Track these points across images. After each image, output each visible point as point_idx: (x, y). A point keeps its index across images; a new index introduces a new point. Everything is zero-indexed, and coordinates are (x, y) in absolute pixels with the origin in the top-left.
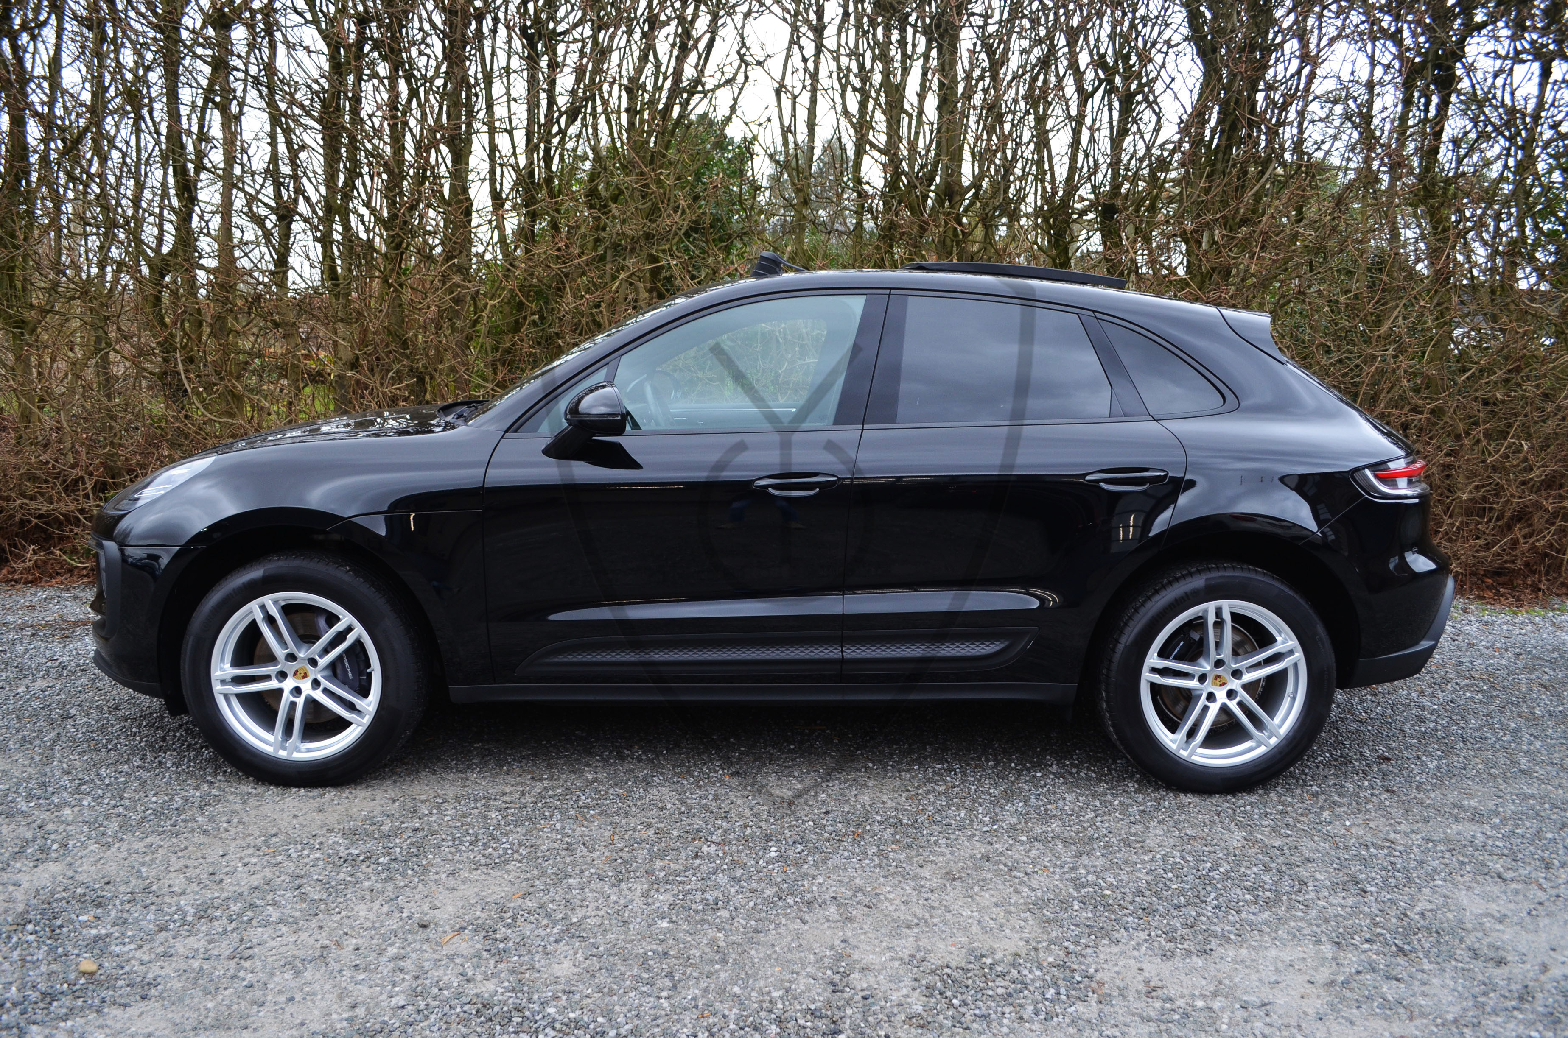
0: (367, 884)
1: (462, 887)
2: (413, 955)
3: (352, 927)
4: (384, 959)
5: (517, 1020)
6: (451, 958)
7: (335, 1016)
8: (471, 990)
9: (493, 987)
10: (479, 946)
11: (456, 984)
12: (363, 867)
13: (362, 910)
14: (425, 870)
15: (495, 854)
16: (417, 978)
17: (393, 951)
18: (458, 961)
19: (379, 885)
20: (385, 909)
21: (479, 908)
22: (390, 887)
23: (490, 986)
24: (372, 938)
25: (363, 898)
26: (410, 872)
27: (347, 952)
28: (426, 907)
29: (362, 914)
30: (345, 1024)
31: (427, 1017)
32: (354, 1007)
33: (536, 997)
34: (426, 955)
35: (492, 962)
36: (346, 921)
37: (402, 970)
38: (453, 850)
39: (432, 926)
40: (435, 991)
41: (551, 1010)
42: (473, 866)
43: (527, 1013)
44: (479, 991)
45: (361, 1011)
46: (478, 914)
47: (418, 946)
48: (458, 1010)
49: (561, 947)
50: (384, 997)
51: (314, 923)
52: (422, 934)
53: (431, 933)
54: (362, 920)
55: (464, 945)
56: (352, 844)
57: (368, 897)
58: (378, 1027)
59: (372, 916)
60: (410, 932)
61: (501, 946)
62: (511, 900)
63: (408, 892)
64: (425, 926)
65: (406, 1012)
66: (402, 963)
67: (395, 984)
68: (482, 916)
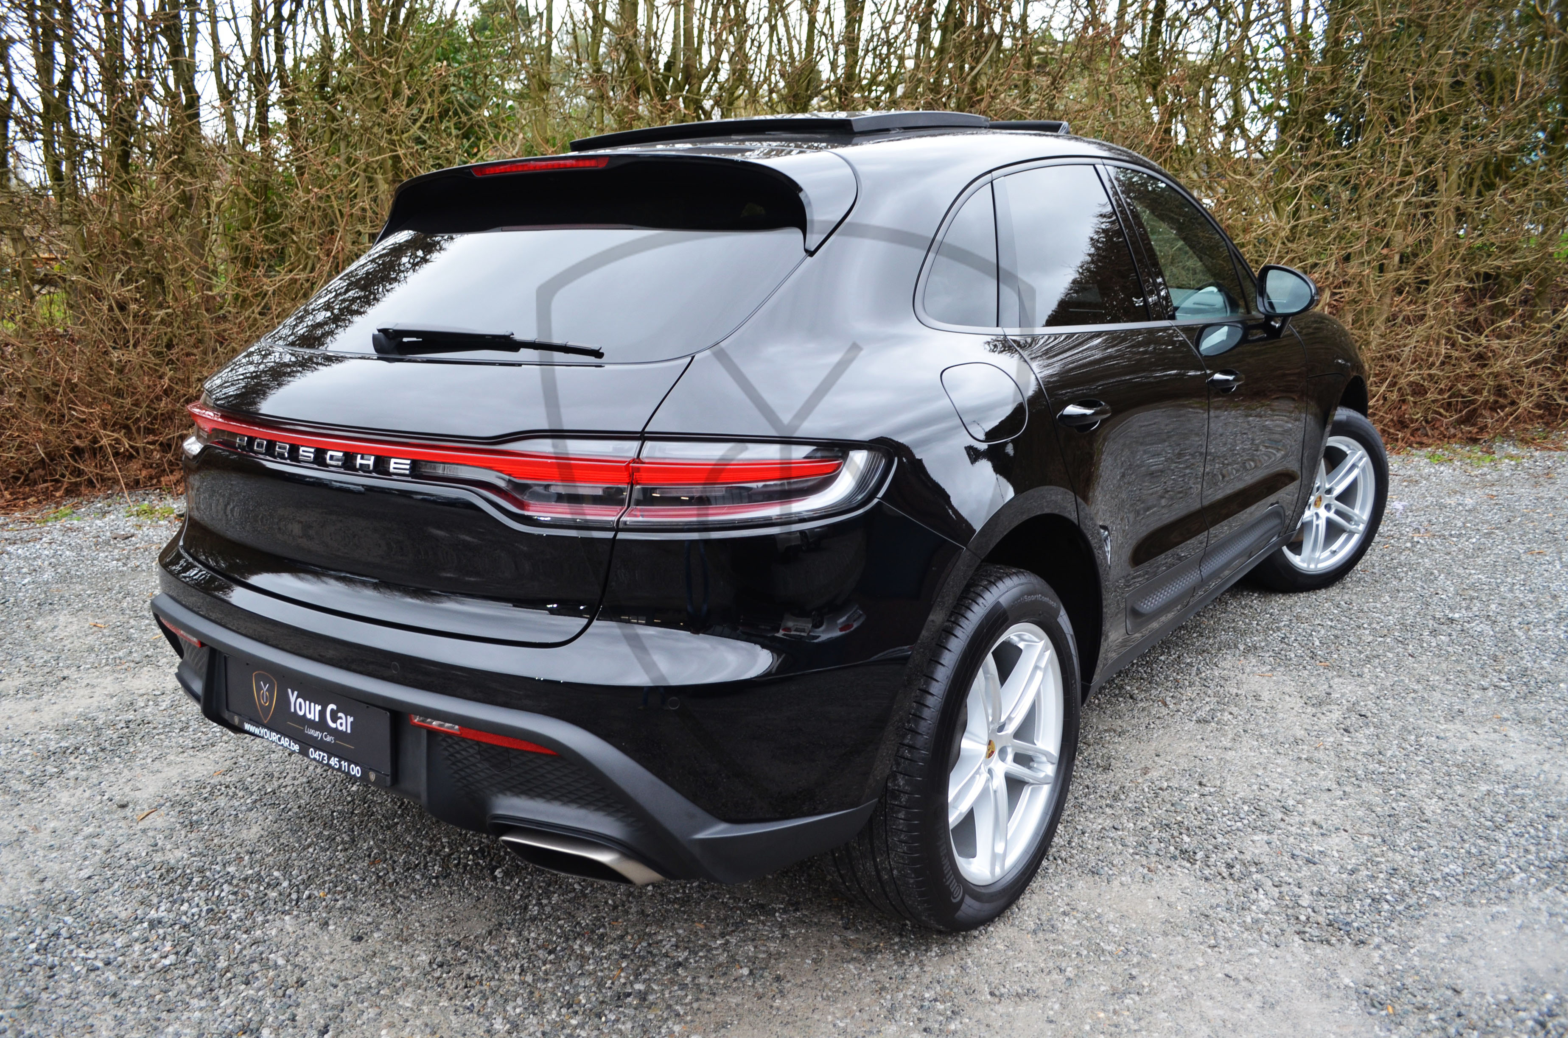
0: (72, 773)
1: (166, 769)
2: (108, 832)
3: (52, 813)
4: (79, 838)
5: (196, 880)
6: (144, 831)
7: (22, 891)
8: (158, 858)
9: (180, 854)
10: (173, 820)
11: (144, 854)
12: (72, 759)
13: (64, 797)
14: (133, 757)
15: (204, 737)
16: (109, 851)
17: (87, 831)
18: (151, 834)
19: (84, 774)
20: (88, 794)
21: (180, 786)
22: (94, 775)
23: (178, 853)
24: (70, 821)
25: (67, 786)
26: (117, 759)
27: (44, 836)
28: (127, 790)
29: (64, 800)
30: (32, 896)
31: (111, 885)
32: (43, 881)
33: (219, 859)
34: (121, 831)
35: (183, 832)
36: (47, 808)
37: (94, 847)
38: (163, 737)
39: (131, 805)
40: (123, 861)
41: (231, 869)
42: (180, 750)
43: (208, 874)
44: (166, 858)
45: (48, 885)
46: (177, 791)
47: (114, 824)
48: (143, 876)
49: (252, 815)
50: (73, 871)
51: (16, 812)
52: (121, 813)
53: (128, 812)
54: (63, 806)
55: (159, 820)
56: (62, 739)
57: (71, 785)
58: (62, 897)
59: (74, 801)
60: (108, 812)
61: (195, 818)
62: (211, 777)
63: (112, 778)
64: (123, 806)
65: (92, 882)
66: (95, 840)
67: (85, 858)
68: (181, 793)
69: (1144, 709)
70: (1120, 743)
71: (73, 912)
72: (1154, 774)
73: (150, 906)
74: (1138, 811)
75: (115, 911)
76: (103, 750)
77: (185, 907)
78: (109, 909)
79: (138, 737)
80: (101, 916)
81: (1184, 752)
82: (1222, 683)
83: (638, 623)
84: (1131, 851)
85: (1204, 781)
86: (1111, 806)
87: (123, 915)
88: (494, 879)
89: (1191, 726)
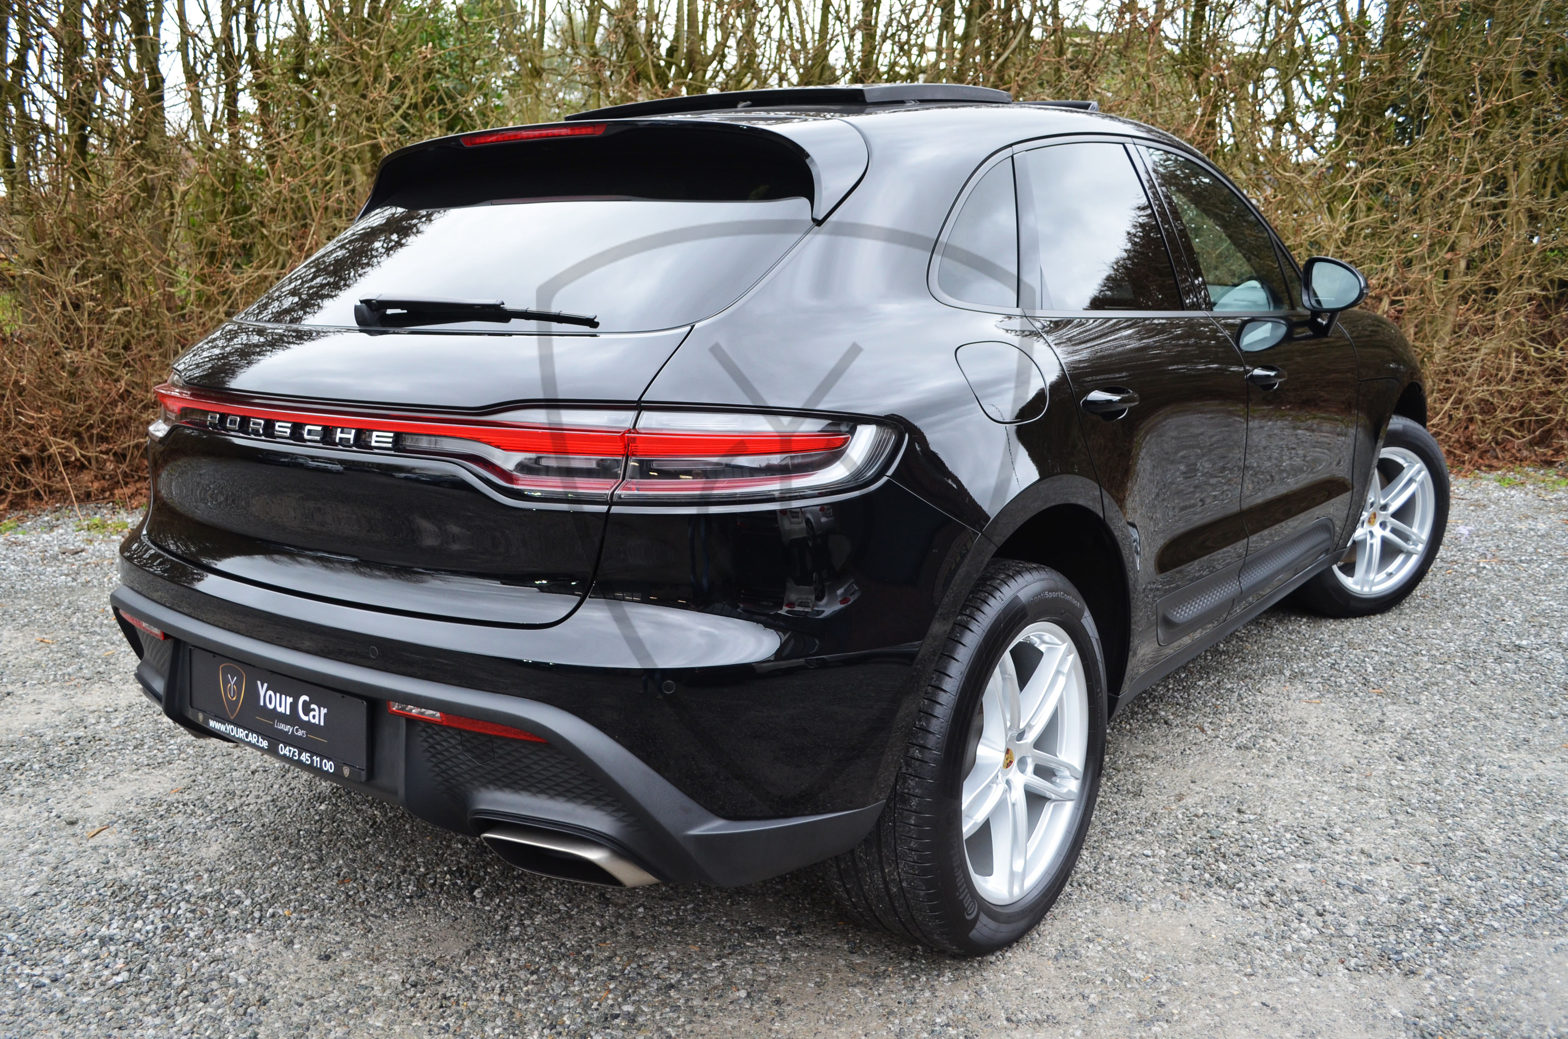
0: (17, 790)
1: (119, 786)
2: (55, 849)
4: (25, 854)
5: (151, 897)
6: (95, 848)
8: (109, 875)
9: (134, 872)
10: (126, 837)
11: (94, 871)
12: (17, 775)
13: (8, 813)
14: (83, 774)
15: (160, 755)
16: (56, 868)
17: (33, 847)
18: (102, 851)
19: (30, 790)
20: (34, 810)
21: (134, 804)
22: (41, 793)
23: (132, 871)
24: (14, 837)
25: (11, 803)
26: (65, 776)
28: (76, 807)
29: (8, 817)
31: (59, 902)
33: (176, 876)
34: (69, 848)
35: (137, 850)
37: (40, 863)
38: (115, 754)
39: (80, 822)
40: (72, 878)
41: (189, 887)
42: (134, 767)
43: (164, 891)
44: (119, 875)
46: (131, 809)
47: (62, 841)
48: (94, 893)
49: (212, 833)
50: (18, 887)
52: (70, 830)
53: (77, 829)
54: (7, 822)
55: (111, 837)
56: (6, 755)
57: (16, 801)
58: (6, 913)
59: (18, 818)
60: (55, 829)
61: (150, 835)
62: (168, 795)
63: (60, 794)
64: (72, 823)
65: (38, 899)
66: (42, 857)
67: (31, 875)
68: (135, 810)
69: (1179, 735)
70: (1152, 769)
71: (17, 928)
72: (1189, 801)
73: (101, 923)
74: (1170, 838)
75: (63, 928)
76: (50, 766)
77: (139, 924)
78: (56, 926)
79: (88, 754)
80: (48, 933)
81: (1223, 779)
82: (1266, 708)
83: (633, 601)
84: (1163, 878)
85: (1244, 808)
86: (1141, 833)
87: (72, 932)
88: (473, 899)
89: (1231, 752)
